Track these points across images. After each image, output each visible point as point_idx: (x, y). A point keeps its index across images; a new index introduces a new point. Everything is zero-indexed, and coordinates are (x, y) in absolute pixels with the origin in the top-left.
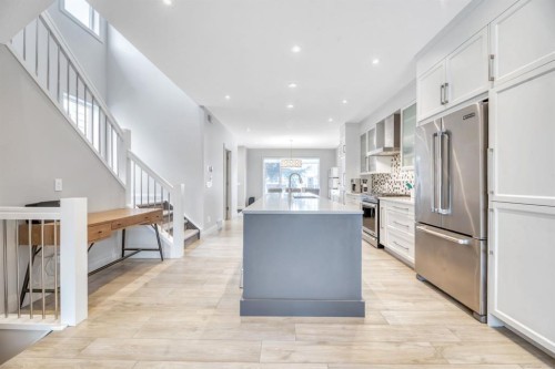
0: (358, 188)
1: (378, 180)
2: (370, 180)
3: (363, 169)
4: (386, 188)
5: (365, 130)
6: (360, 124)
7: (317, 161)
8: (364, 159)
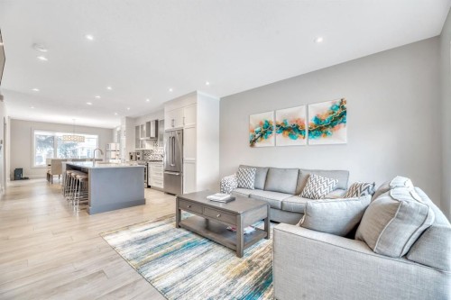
0: (134, 158)
1: (145, 153)
2: (141, 154)
3: (137, 146)
4: (151, 157)
5: (139, 123)
6: (136, 119)
7: (96, 137)
8: (138, 140)
